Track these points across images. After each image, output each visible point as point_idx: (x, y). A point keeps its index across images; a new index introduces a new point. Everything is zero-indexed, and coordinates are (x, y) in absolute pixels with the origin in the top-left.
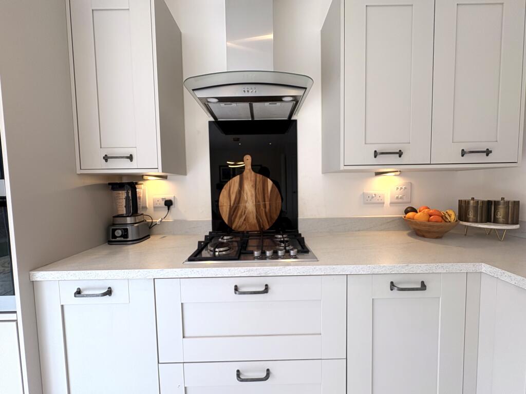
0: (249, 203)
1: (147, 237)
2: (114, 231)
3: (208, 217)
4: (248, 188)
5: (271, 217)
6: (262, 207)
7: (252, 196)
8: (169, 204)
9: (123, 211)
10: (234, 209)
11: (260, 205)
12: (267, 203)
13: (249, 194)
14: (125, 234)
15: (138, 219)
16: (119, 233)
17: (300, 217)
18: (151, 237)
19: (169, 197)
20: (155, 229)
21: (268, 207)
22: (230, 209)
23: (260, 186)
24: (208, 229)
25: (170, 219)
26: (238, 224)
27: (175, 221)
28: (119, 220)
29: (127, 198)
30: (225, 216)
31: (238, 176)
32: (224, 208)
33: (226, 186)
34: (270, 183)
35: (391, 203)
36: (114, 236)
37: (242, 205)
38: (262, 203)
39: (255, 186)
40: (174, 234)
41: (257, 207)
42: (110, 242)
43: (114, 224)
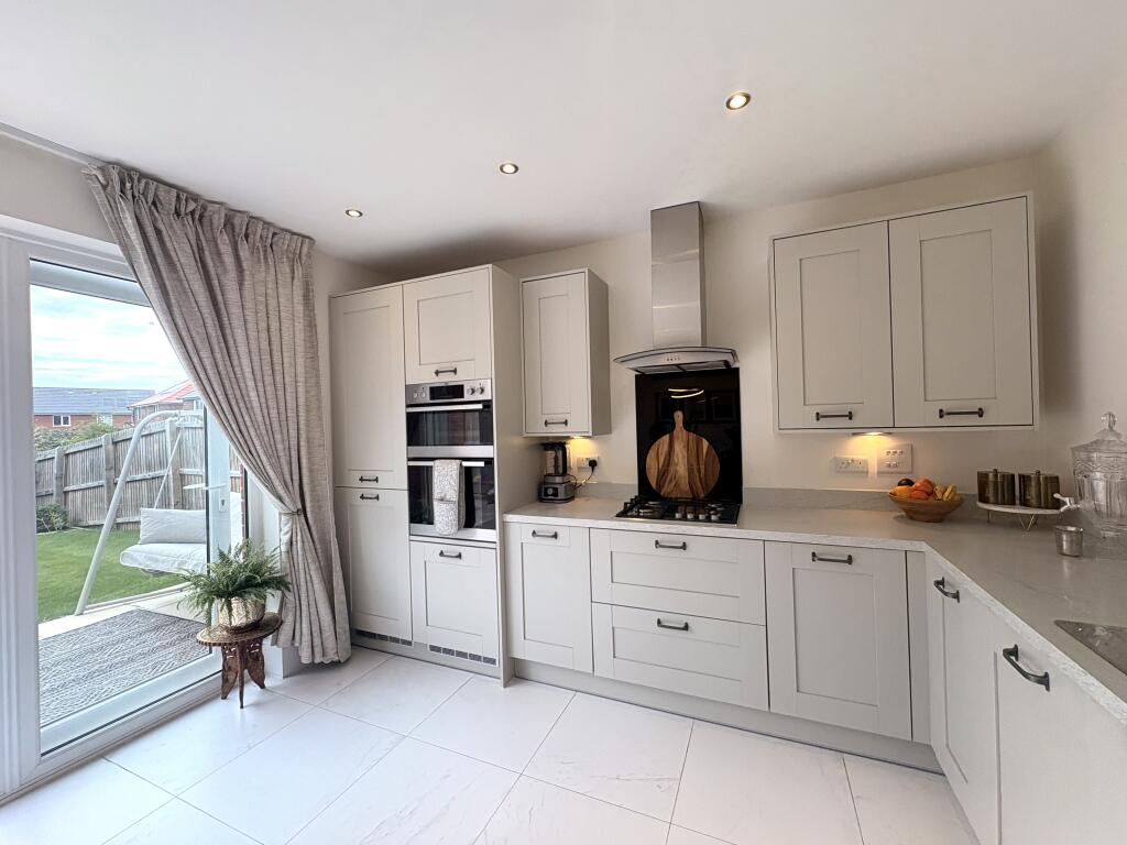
0: (681, 467)
1: (572, 498)
2: (546, 489)
3: (635, 482)
4: (679, 448)
5: (707, 485)
6: (696, 471)
7: (683, 457)
8: (593, 464)
9: (551, 470)
10: (663, 474)
11: (692, 469)
12: (702, 467)
13: (680, 456)
14: (556, 494)
15: (566, 478)
16: (550, 491)
17: (745, 485)
18: (576, 499)
19: (593, 456)
20: (579, 491)
21: (703, 471)
22: (659, 472)
23: (693, 446)
24: (635, 493)
25: (594, 481)
26: (666, 490)
27: (599, 484)
28: (550, 480)
29: (556, 458)
30: (653, 481)
31: (668, 436)
32: (652, 471)
33: (654, 447)
34: (705, 443)
35: (879, 473)
36: (546, 495)
37: (672, 469)
38: (695, 467)
39: (688, 447)
40: (598, 498)
41: (690, 471)
42: (541, 500)
43: (545, 483)
